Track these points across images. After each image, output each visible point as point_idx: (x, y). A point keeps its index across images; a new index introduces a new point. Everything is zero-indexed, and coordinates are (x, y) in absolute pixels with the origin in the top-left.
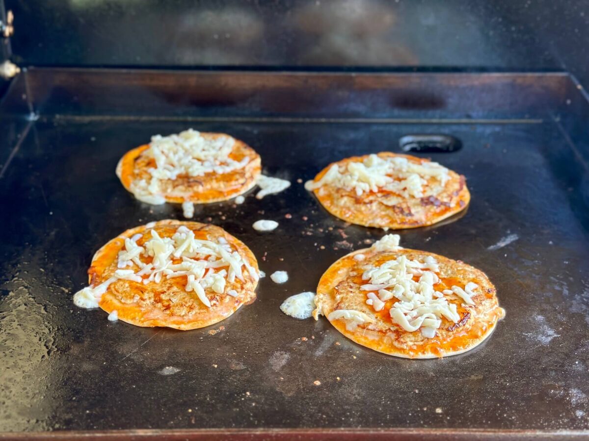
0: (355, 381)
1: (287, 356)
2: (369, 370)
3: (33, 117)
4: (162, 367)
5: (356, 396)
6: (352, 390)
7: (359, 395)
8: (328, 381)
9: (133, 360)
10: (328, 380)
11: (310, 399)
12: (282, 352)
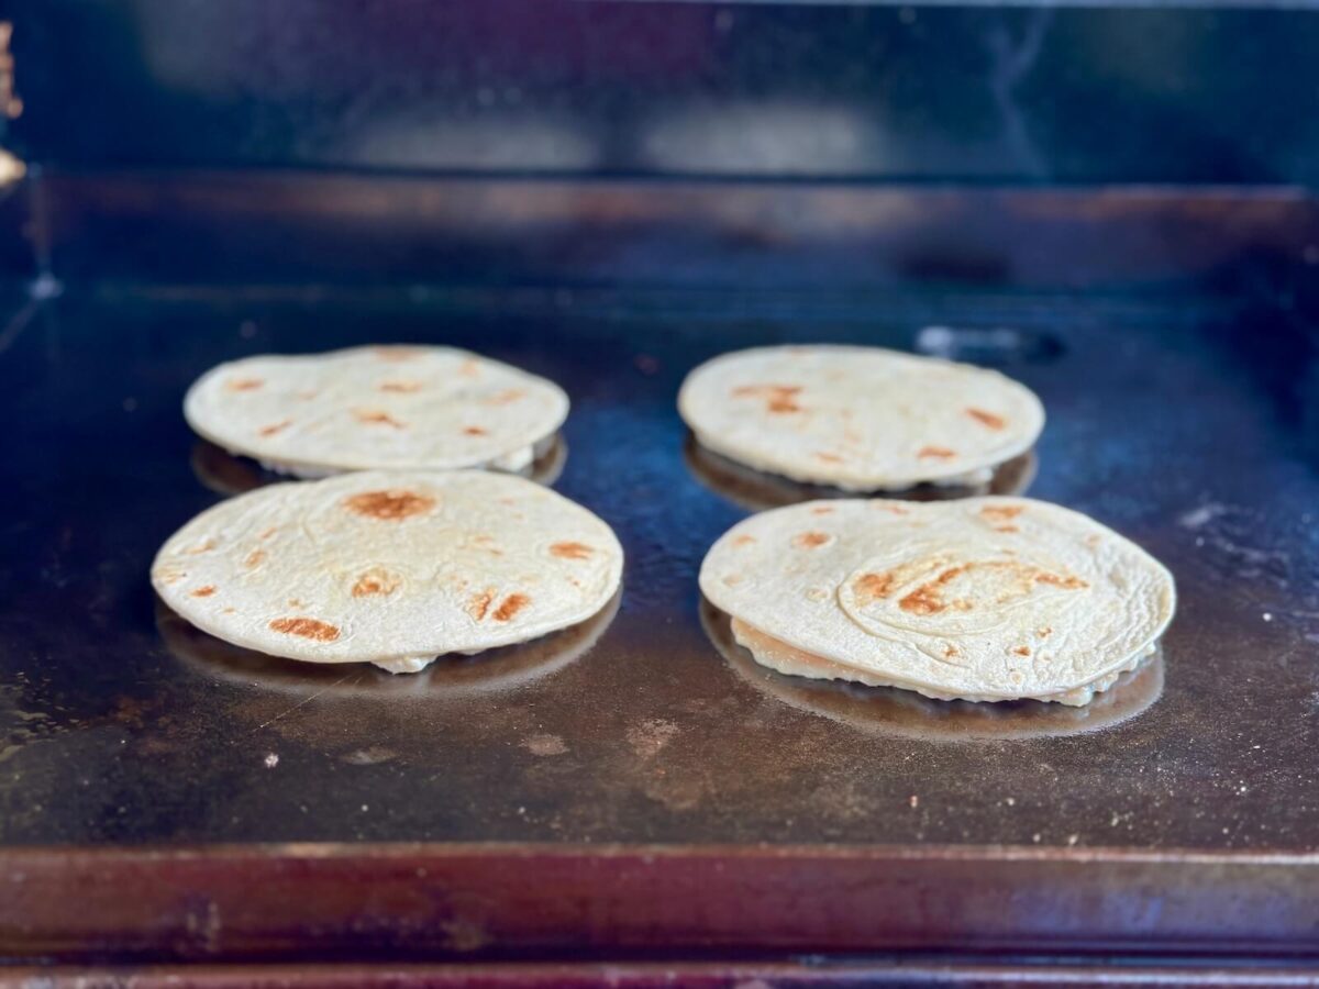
0: (848, 780)
1: (672, 728)
2: (885, 758)
3: (44, 287)
4: (352, 748)
5: (856, 809)
6: (845, 798)
7: (862, 806)
8: (781, 780)
9: (278, 734)
10: (780, 776)
11: (736, 814)
12: (659, 721)
